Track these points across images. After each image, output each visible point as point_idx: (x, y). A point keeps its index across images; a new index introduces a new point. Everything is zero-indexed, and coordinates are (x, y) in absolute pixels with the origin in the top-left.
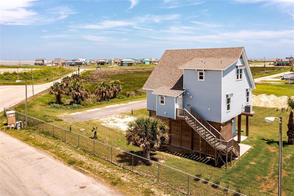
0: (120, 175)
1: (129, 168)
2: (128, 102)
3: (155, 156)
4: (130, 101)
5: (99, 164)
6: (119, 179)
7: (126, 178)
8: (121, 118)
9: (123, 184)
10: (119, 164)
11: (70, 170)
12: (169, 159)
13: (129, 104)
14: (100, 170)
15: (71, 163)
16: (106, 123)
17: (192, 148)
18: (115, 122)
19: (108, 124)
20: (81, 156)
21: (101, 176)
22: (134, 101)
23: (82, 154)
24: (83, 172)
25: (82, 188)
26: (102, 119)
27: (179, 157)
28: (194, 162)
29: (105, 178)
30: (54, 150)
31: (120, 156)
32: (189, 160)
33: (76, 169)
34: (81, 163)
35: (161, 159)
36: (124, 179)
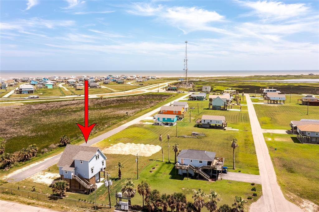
0: (51, 204)
1: (54, 201)
2: (44, 159)
3: (64, 194)
4: (46, 158)
5: (41, 202)
6: (51, 206)
7: (54, 205)
8: (43, 174)
9: (53, 207)
10: (50, 201)
11: (30, 206)
12: (70, 195)
13: (45, 161)
14: (43, 204)
15: (29, 204)
16: (35, 180)
17: (80, 189)
18: (41, 179)
19: (37, 181)
20: (32, 201)
21: (44, 206)
22: (48, 157)
23: (32, 200)
24: (36, 206)
25: (38, 211)
26: (32, 178)
27: (74, 193)
28: (79, 194)
29: (46, 206)
30: (17, 200)
31: (49, 197)
32: (78, 194)
33: (32, 206)
34: (34, 203)
35: (67, 195)
36: (53, 205)
